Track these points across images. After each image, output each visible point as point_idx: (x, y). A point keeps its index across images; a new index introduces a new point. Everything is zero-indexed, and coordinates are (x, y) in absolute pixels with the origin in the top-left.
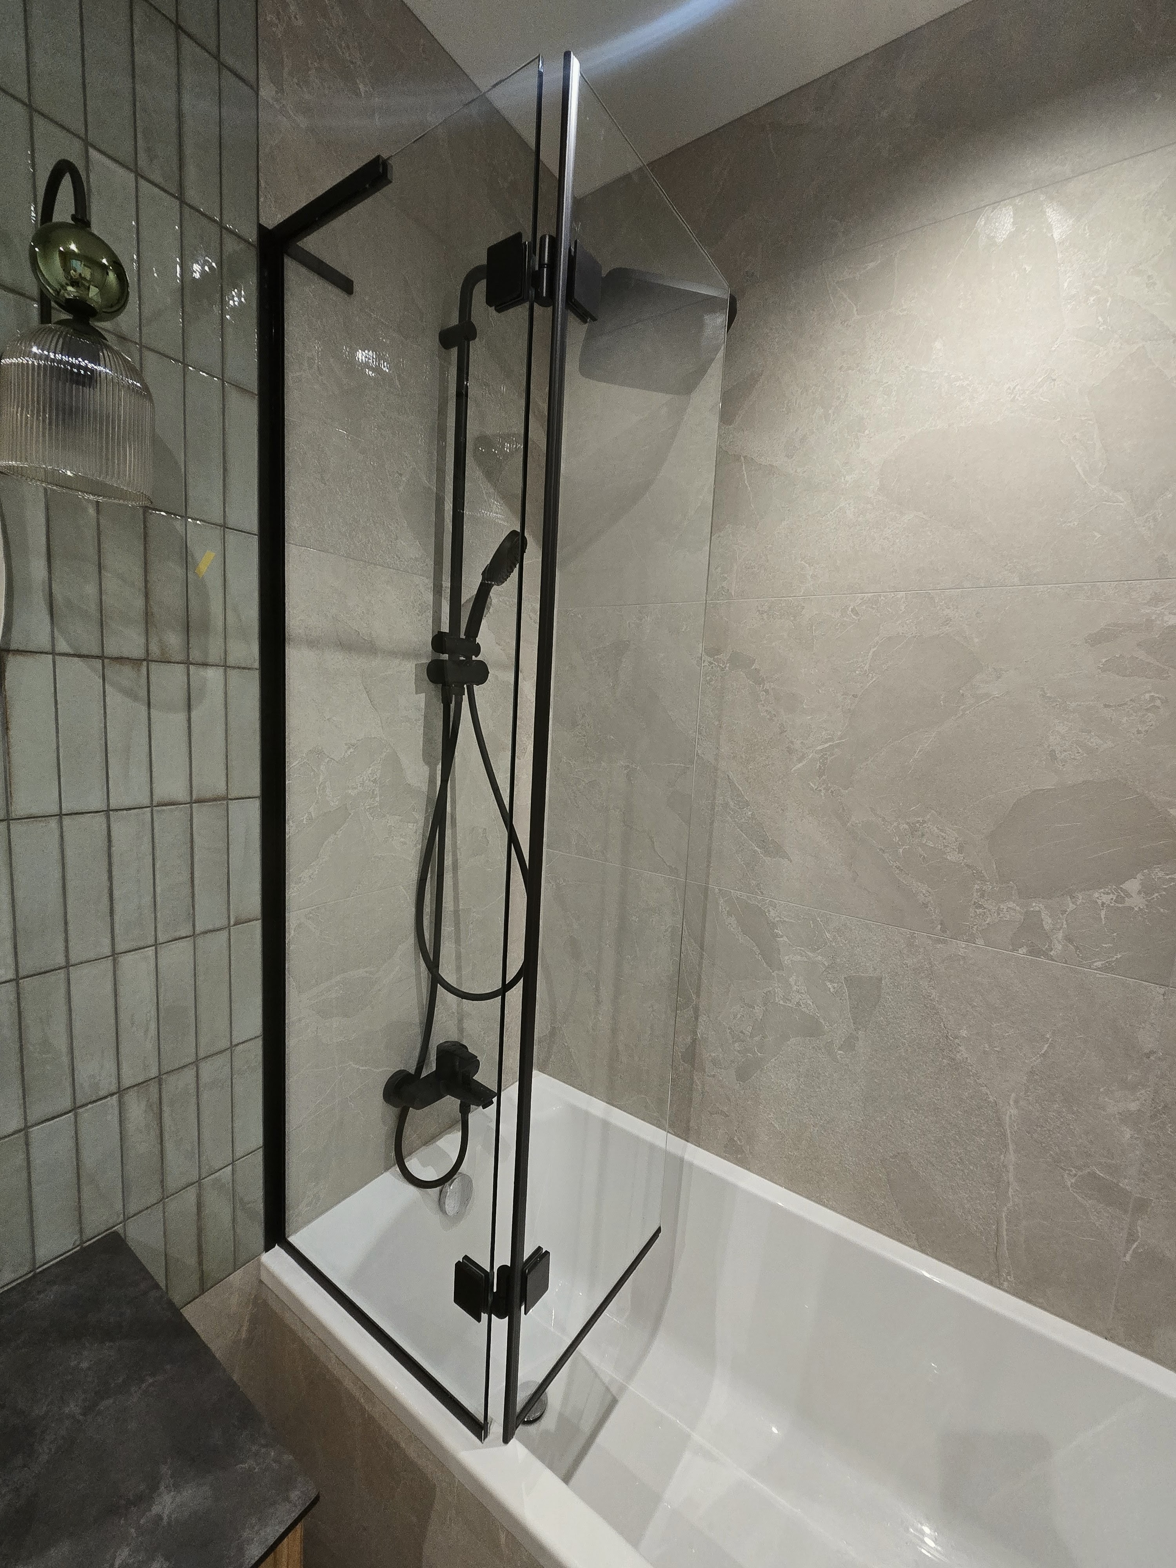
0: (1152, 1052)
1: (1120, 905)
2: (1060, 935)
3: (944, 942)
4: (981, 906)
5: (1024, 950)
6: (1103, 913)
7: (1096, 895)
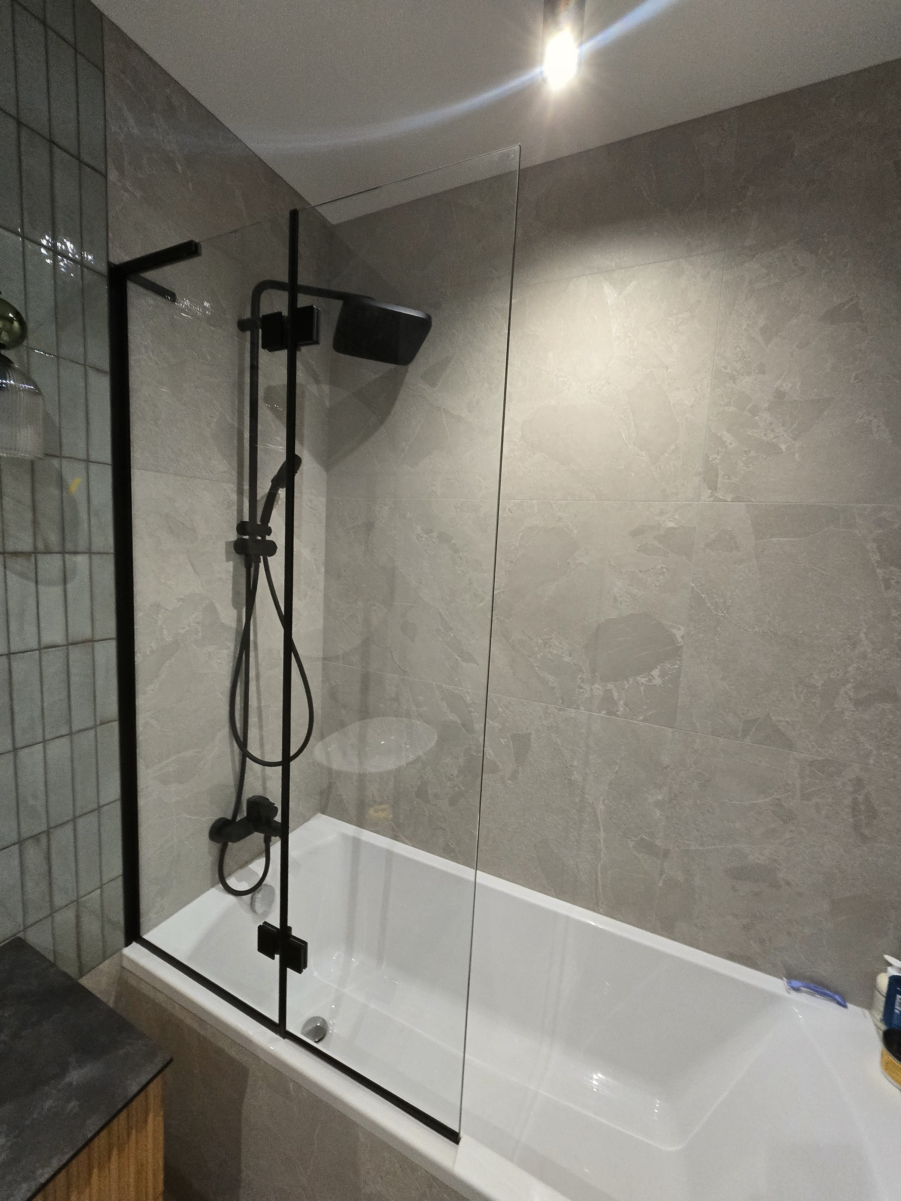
0: (668, 766)
1: (650, 684)
2: (622, 702)
3: (564, 710)
4: (581, 688)
5: (604, 712)
6: (642, 689)
7: (639, 678)
